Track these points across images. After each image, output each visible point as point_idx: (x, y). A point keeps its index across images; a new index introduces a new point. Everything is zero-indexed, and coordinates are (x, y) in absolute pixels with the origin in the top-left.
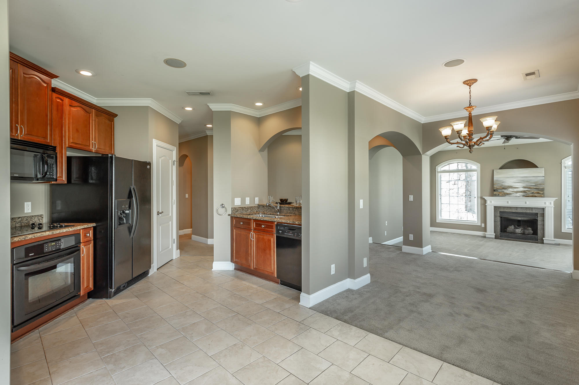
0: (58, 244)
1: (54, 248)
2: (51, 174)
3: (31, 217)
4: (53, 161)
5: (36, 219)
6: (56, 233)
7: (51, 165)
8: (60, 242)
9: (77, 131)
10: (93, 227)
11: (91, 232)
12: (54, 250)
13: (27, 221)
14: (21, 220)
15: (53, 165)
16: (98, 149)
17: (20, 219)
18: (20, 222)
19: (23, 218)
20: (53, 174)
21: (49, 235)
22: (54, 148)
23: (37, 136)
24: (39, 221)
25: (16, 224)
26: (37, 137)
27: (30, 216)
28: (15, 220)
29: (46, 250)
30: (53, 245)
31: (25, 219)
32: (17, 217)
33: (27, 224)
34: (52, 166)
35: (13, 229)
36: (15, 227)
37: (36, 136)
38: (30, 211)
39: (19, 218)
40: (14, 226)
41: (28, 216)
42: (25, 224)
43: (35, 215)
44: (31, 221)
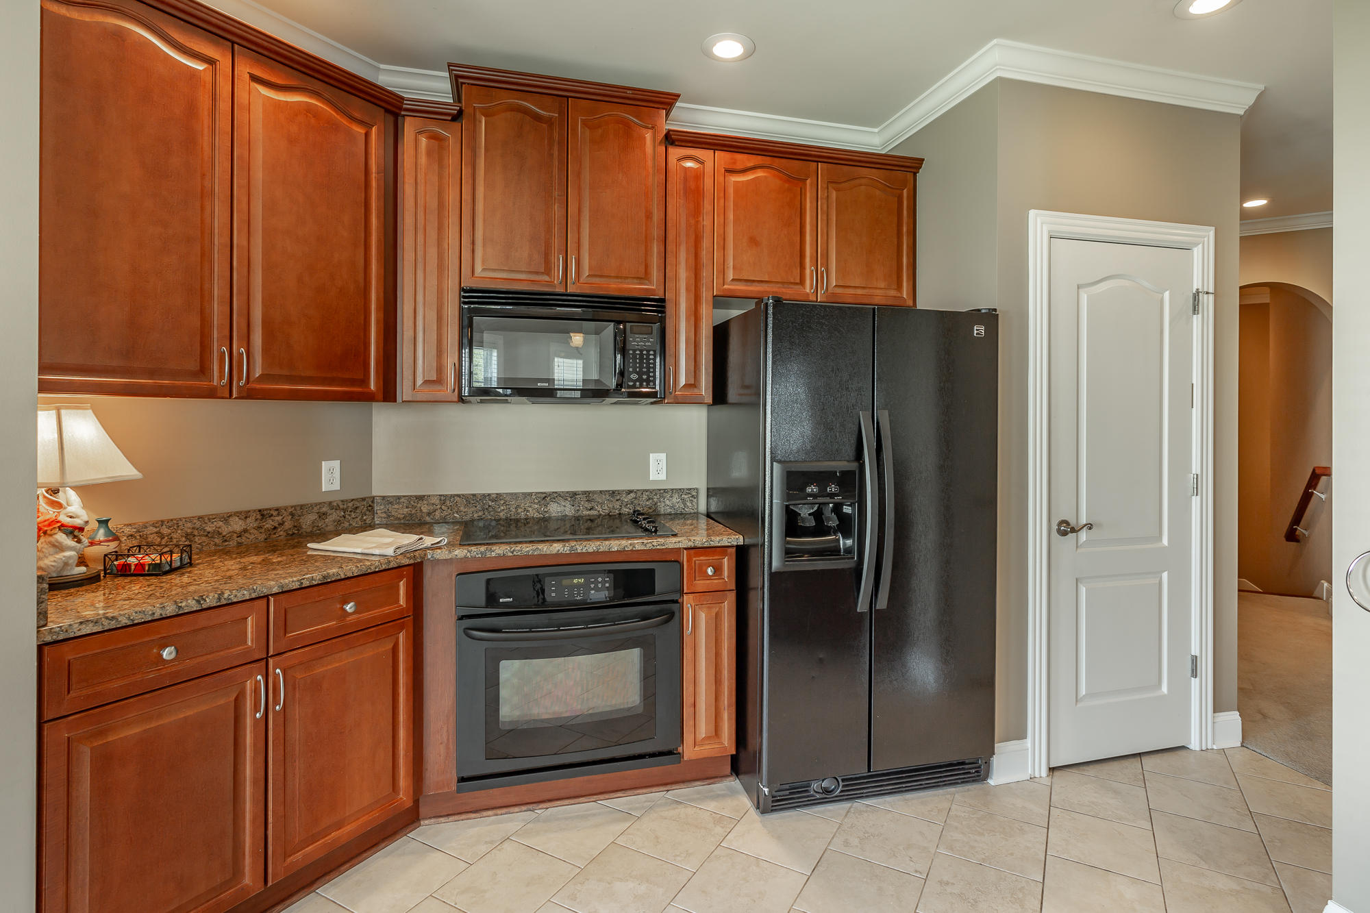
0: (592, 583)
1: (579, 594)
2: (645, 377)
3: (662, 491)
4: (652, 341)
5: (675, 499)
6: (584, 551)
7: (645, 352)
8: (600, 579)
9: (754, 241)
10: (737, 546)
11: (727, 564)
12: (579, 598)
13: (651, 501)
14: (636, 498)
15: (652, 353)
16: (839, 291)
17: (632, 495)
18: (632, 503)
19: (639, 493)
20: (649, 376)
21: (558, 555)
22: (661, 304)
23: (621, 278)
24: (685, 505)
25: (621, 506)
26: (620, 280)
27: (660, 490)
28: (618, 497)
29: (553, 595)
30: (579, 586)
31: (645, 497)
32: (623, 491)
33: (650, 511)
34: (648, 355)
35: (614, 519)
36: (620, 514)
37: (617, 277)
38: (663, 477)
39: (630, 492)
40: (617, 512)
41: (654, 490)
42: (646, 509)
43: (673, 489)
44: (660, 502)
